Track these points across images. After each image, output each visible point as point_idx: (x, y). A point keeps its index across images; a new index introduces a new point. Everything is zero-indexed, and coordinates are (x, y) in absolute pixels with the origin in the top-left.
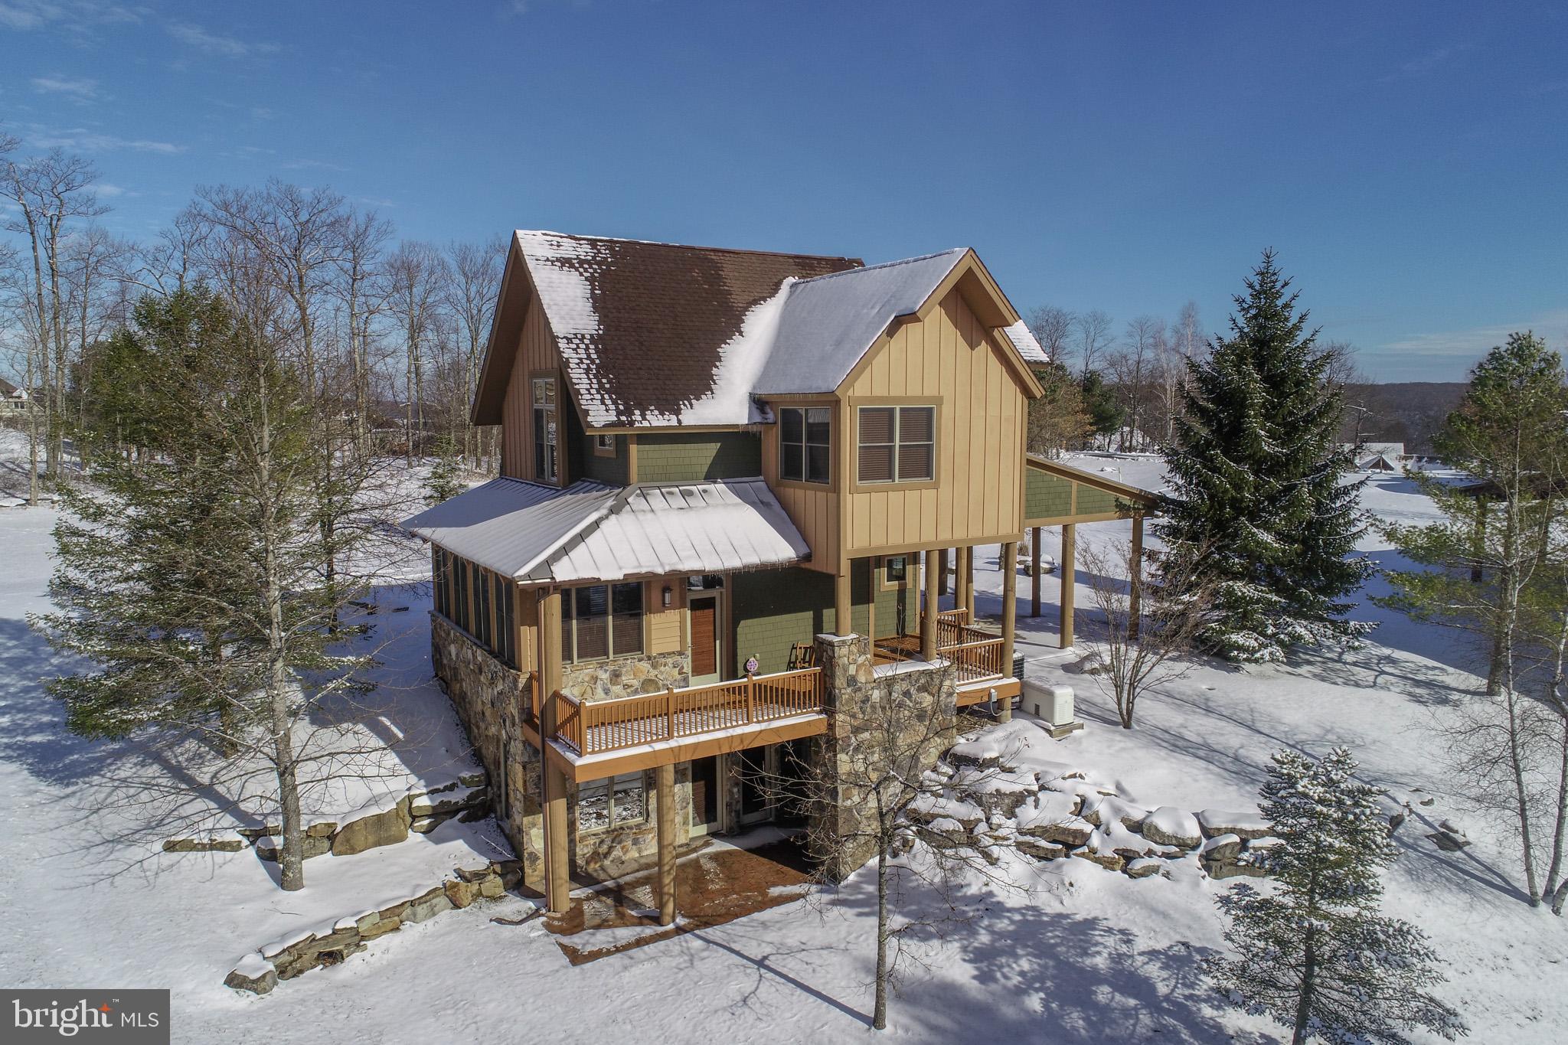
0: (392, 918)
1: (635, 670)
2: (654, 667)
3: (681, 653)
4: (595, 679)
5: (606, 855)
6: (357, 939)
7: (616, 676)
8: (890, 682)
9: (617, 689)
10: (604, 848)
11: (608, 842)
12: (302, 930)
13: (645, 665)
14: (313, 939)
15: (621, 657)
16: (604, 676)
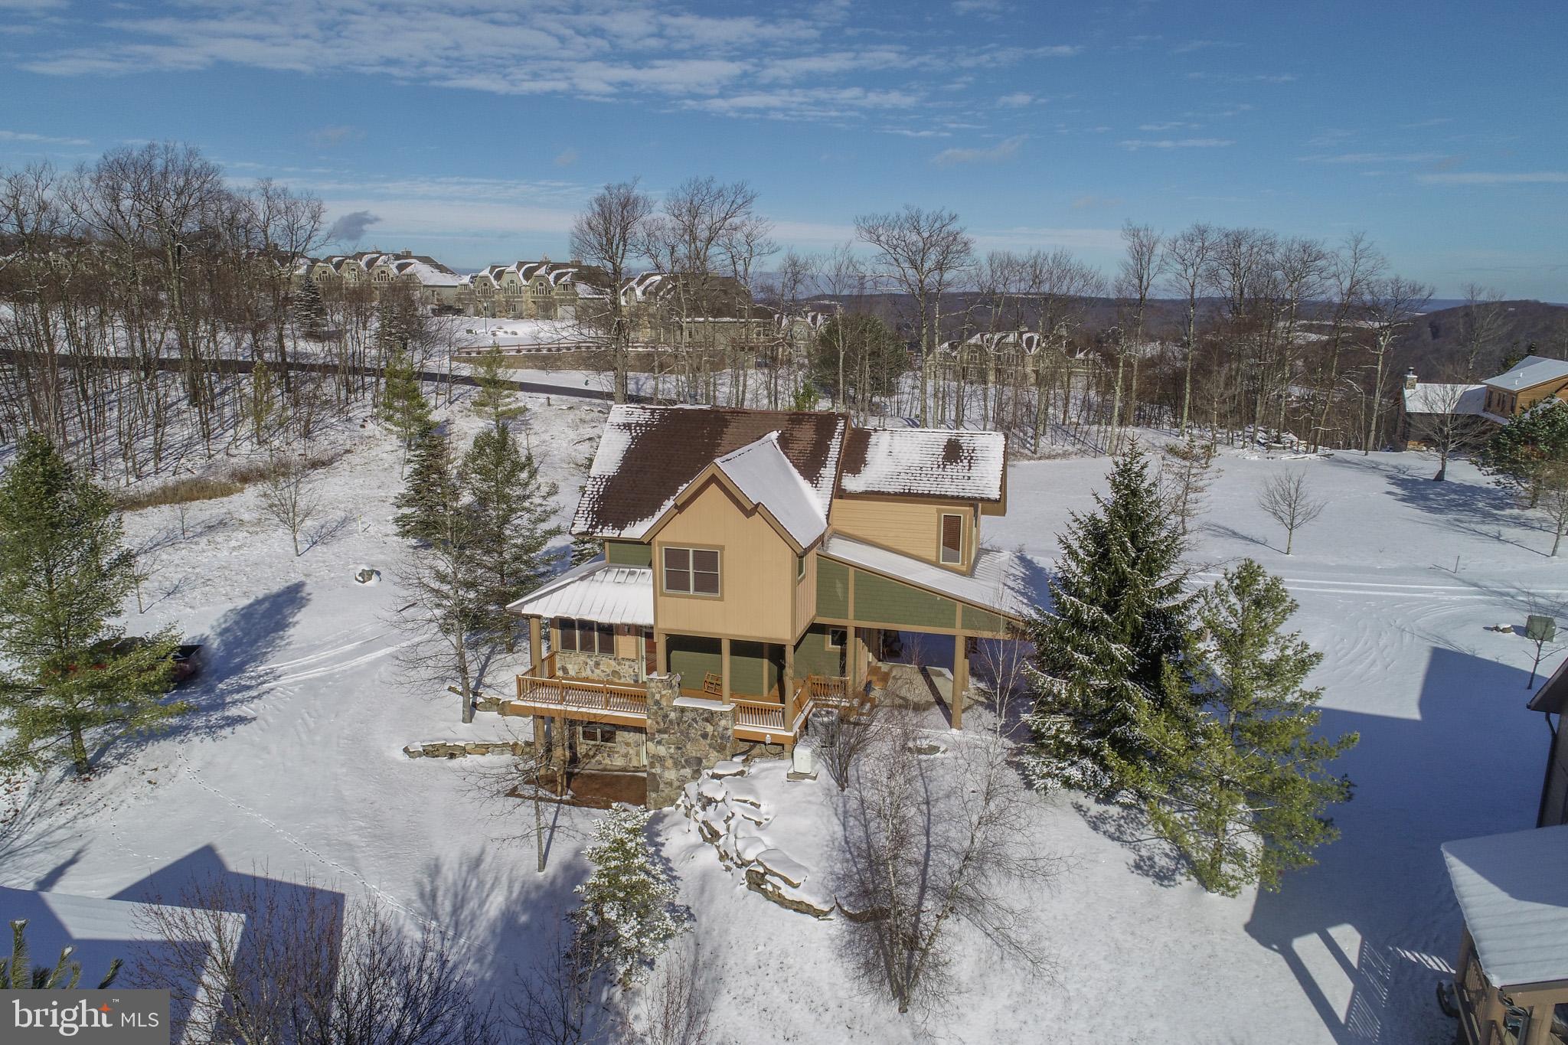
0: (484, 749)
1: (608, 664)
2: (619, 664)
3: (633, 661)
4: (587, 664)
5: (593, 757)
6: (464, 751)
7: (597, 664)
8: (683, 710)
9: (597, 671)
10: (591, 753)
11: (594, 749)
12: (438, 740)
13: (612, 662)
14: (444, 745)
15: (602, 654)
16: (592, 663)
